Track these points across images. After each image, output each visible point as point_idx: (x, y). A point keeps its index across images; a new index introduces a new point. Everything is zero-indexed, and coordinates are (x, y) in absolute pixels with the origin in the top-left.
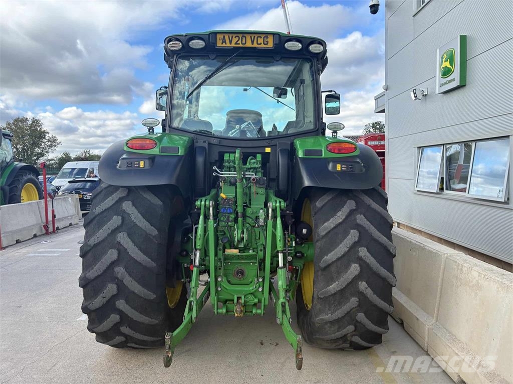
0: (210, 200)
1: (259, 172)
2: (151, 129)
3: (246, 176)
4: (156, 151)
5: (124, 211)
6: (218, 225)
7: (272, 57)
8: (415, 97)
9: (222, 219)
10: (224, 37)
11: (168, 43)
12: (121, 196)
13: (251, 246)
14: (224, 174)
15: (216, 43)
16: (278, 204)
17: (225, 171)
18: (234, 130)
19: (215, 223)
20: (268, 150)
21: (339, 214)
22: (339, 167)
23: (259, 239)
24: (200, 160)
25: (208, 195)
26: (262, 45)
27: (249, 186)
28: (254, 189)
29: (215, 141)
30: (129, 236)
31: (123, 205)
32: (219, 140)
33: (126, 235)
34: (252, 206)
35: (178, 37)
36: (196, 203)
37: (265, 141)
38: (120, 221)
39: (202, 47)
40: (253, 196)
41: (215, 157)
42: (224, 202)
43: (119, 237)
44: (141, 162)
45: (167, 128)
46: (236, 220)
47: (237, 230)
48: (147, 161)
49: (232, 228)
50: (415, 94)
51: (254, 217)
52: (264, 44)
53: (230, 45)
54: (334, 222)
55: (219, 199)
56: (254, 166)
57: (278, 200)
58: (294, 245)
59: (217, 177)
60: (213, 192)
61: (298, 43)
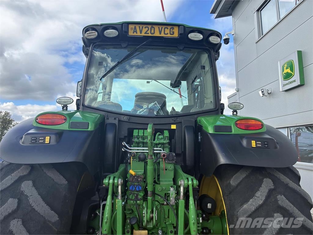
0: (119, 178)
1: (166, 147)
2: (65, 107)
3: (155, 152)
4: (65, 126)
5: (22, 193)
6: (126, 203)
7: (177, 47)
8: (263, 94)
9: (130, 197)
10: (135, 28)
11: (85, 33)
12: (22, 175)
13: (160, 225)
14: (133, 150)
15: (127, 32)
16: (190, 182)
17: (134, 147)
18: (142, 110)
19: (123, 201)
20: (174, 127)
21: (258, 194)
22: (253, 143)
23: (169, 217)
24: (110, 137)
25: (116, 172)
26: (169, 35)
27: (157, 162)
28: (162, 165)
29: (125, 118)
30: (24, 223)
31: (22, 185)
32: (128, 117)
33: (20, 223)
34: (161, 183)
35: (94, 27)
36: (104, 181)
37: (171, 119)
38: (16, 205)
39: (115, 35)
40: (162, 172)
41: (125, 133)
42: (133, 179)
43: (12, 225)
44: (47, 137)
45: (81, 107)
46: (145, 199)
47: (146, 209)
48: (53, 137)
49: (141, 207)
50: (262, 92)
51: (163, 195)
52: (171, 34)
53: (141, 35)
54: (254, 204)
55: (128, 176)
56: (162, 141)
57: (190, 178)
58: (201, 221)
59: (126, 152)
60: (122, 168)
61: (199, 34)
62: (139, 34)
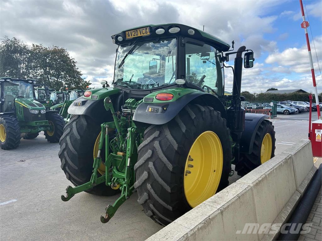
4: (90, 98)
5: (72, 126)
10: (129, 33)
15: (125, 37)
21: (148, 139)
22: (150, 109)
29: (128, 91)
31: (73, 123)
33: (69, 137)
38: (69, 131)
44: (79, 103)
52: (146, 33)
54: (144, 144)
61: (162, 29)
62: (131, 37)
